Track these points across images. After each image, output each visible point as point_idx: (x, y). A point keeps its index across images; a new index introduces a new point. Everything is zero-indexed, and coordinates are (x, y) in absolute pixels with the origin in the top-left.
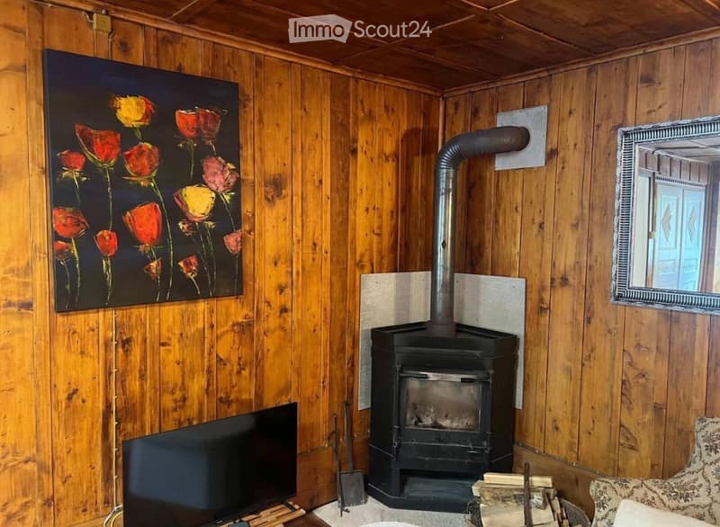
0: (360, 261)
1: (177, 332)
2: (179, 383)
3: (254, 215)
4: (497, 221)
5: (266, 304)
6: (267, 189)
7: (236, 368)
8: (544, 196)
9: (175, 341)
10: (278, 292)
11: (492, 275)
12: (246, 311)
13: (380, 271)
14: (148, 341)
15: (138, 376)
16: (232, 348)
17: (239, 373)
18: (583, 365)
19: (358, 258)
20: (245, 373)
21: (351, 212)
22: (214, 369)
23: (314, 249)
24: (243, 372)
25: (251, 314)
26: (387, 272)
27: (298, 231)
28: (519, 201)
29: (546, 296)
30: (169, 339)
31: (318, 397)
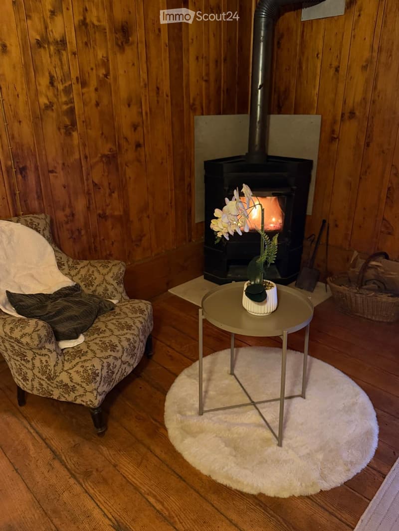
0: (194, 104)
1: (60, 162)
2: (68, 202)
3: (108, 60)
4: (300, 68)
5: (125, 140)
6: (117, 36)
7: (108, 191)
8: (341, 42)
9: (59, 169)
10: (133, 129)
11: (295, 113)
12: (109, 145)
13: (208, 114)
14: (39, 168)
15: (36, 196)
16: (103, 175)
17: (110, 195)
18: (360, 178)
19: (191, 101)
20: (115, 195)
21: (184, 60)
22: (92, 191)
23: (158, 93)
24: (113, 194)
25: (114, 148)
26: (214, 115)
27: (144, 75)
28: (321, 48)
29: (337, 128)
30: (55, 168)
31: (167, 214)
